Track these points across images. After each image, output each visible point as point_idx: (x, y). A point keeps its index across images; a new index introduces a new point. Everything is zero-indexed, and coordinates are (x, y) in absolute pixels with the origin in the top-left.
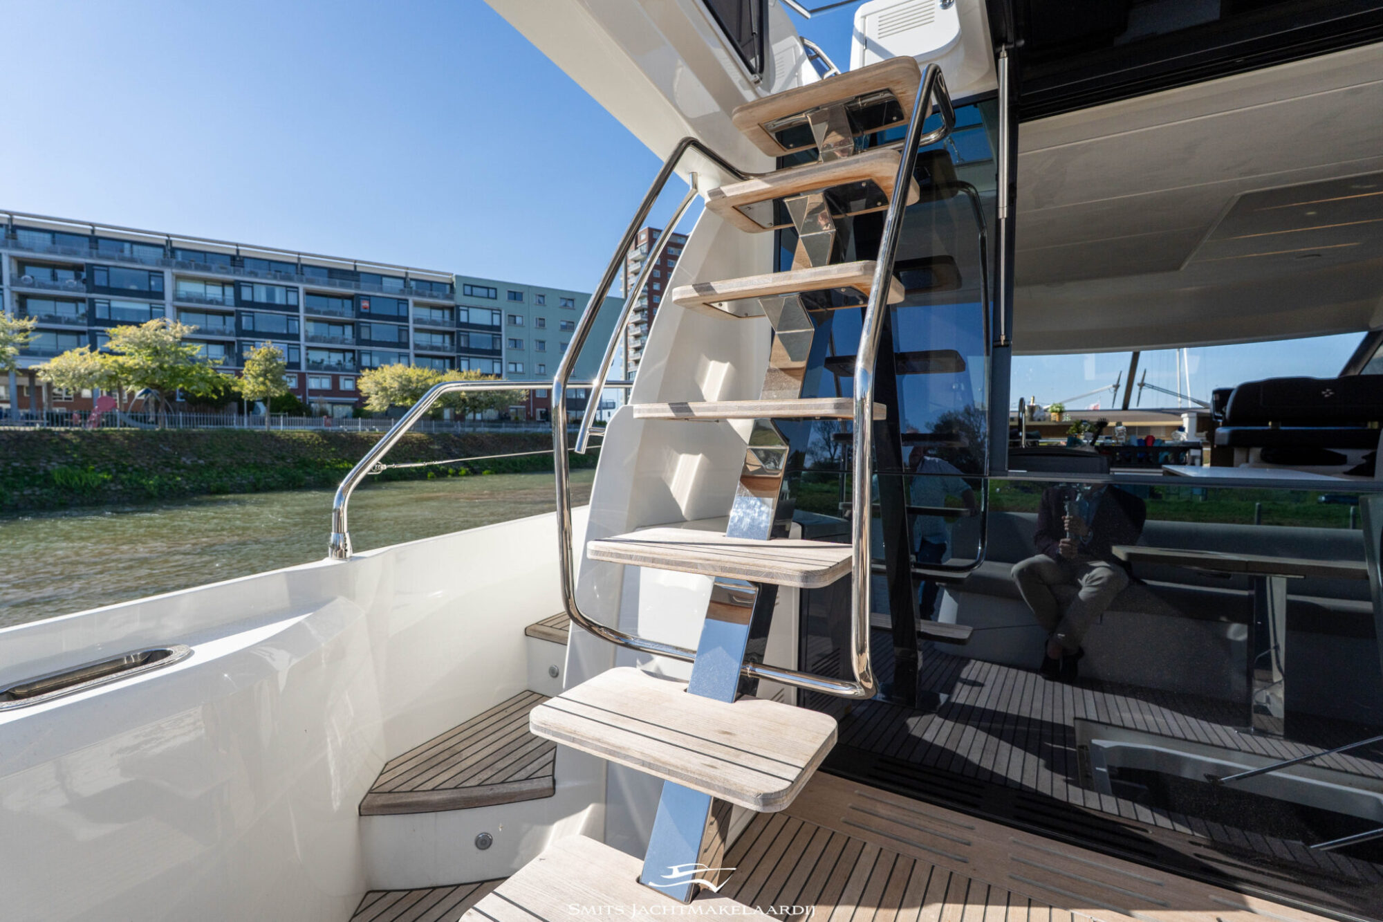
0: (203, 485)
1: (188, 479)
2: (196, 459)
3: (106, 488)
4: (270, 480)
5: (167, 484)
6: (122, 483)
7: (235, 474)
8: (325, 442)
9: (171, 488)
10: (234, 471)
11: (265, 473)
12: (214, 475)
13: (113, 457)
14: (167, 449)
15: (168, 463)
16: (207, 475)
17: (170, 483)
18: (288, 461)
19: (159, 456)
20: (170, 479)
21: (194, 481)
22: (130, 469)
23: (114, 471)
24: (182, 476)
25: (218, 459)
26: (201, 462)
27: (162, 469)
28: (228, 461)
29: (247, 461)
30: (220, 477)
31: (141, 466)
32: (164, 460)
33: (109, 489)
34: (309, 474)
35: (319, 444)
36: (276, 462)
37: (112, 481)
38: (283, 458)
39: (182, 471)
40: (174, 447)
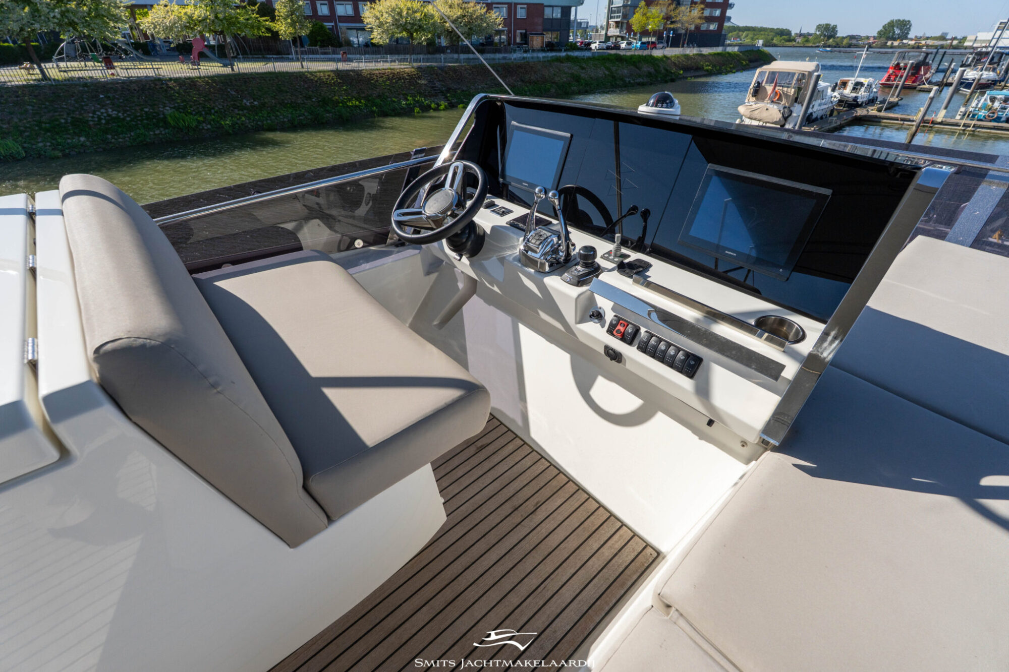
0: (259, 123)
1: (249, 119)
2: (252, 101)
3: (201, 127)
4: (301, 118)
5: (237, 124)
6: (210, 124)
7: (279, 114)
8: (339, 81)
9: (239, 127)
10: (278, 111)
11: (298, 112)
12: (265, 115)
13: (201, 102)
14: (233, 93)
15: (235, 105)
16: (260, 115)
17: (239, 122)
18: (314, 100)
19: (229, 100)
20: (238, 119)
21: (254, 120)
22: (213, 111)
23: (203, 113)
24: (244, 115)
25: (266, 100)
26: (256, 103)
27: (232, 110)
28: (273, 101)
29: (286, 102)
30: (269, 117)
31: (219, 109)
32: (232, 103)
33: (203, 129)
34: (328, 112)
35: (334, 83)
36: (305, 101)
37: (204, 122)
38: (310, 98)
39: (245, 111)
40: (237, 91)
